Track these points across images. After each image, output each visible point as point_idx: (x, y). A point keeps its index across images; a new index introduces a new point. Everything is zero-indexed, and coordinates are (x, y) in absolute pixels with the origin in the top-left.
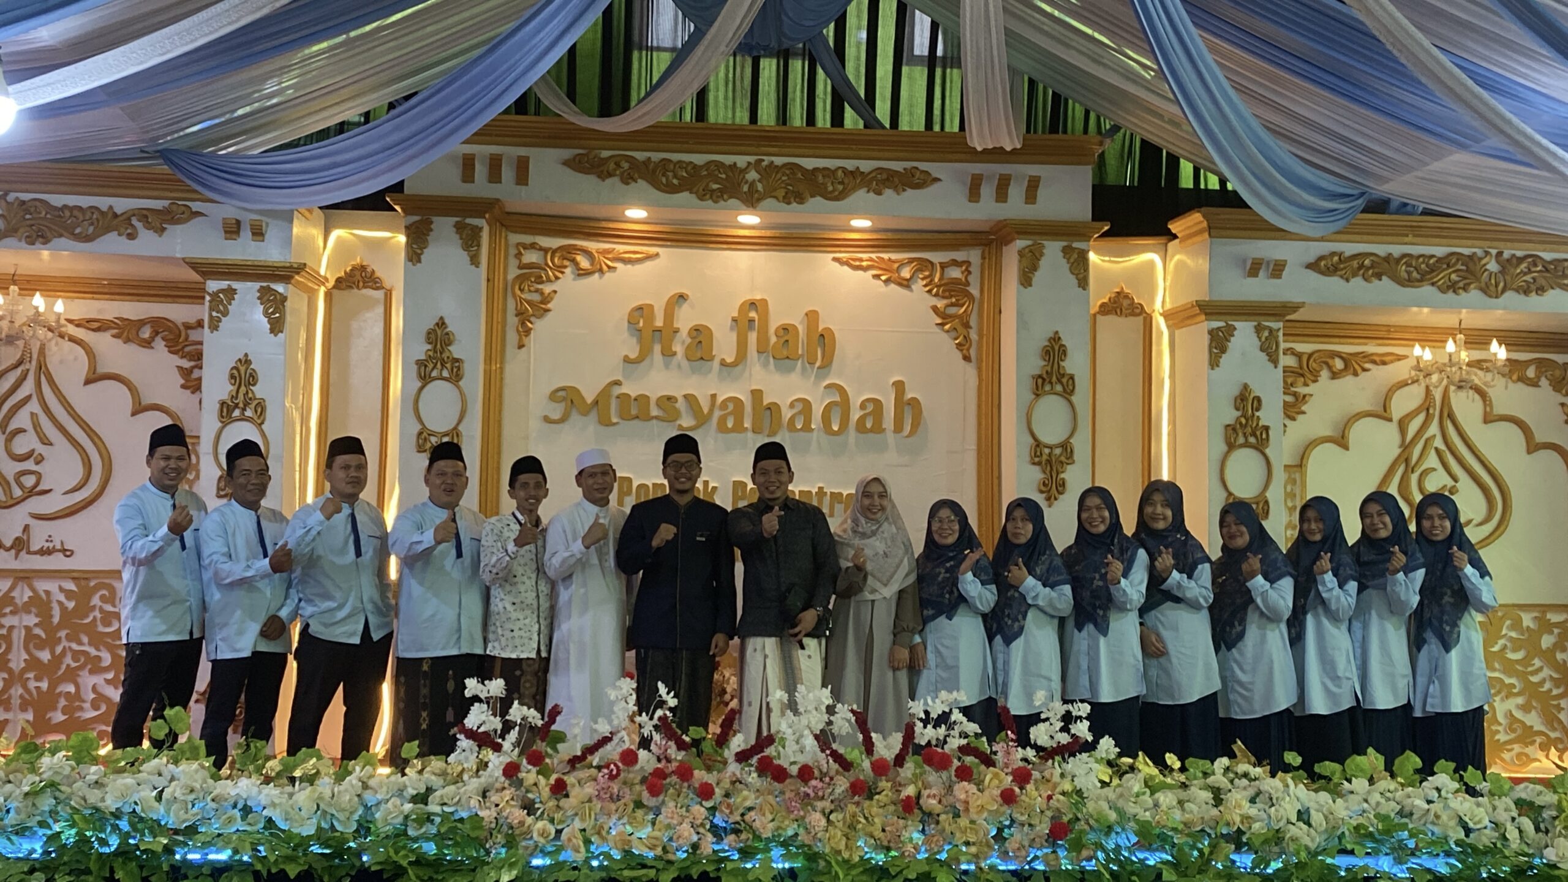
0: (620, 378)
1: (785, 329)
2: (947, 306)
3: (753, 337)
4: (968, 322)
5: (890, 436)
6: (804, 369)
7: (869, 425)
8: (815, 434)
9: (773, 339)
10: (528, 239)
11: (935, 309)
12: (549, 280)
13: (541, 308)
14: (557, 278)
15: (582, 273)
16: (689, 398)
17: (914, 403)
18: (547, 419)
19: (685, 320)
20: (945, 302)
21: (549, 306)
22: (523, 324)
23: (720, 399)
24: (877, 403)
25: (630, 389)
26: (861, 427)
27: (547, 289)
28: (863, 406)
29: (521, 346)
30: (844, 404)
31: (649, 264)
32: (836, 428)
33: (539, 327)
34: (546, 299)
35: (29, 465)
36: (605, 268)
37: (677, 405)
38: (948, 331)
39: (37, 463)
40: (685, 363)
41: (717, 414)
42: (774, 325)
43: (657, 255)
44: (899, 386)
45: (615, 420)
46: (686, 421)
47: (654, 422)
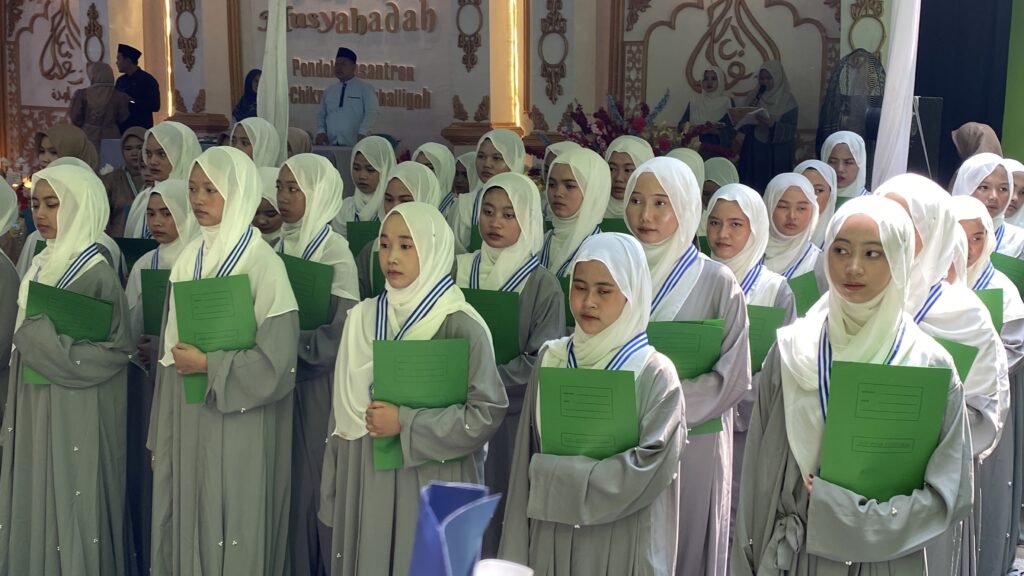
5: (420, 32)
7: (409, 26)
8: (383, 32)
16: (323, 14)
17: (431, 12)
18: (260, 29)
23: (336, 14)
24: (413, 14)
25: (297, 11)
26: (405, 27)
28: (406, 15)
30: (395, 13)
32: (392, 28)
37: (318, 19)
39: (70, 57)
41: (336, 23)
45: (291, 28)
46: (323, 27)
47: (308, 29)
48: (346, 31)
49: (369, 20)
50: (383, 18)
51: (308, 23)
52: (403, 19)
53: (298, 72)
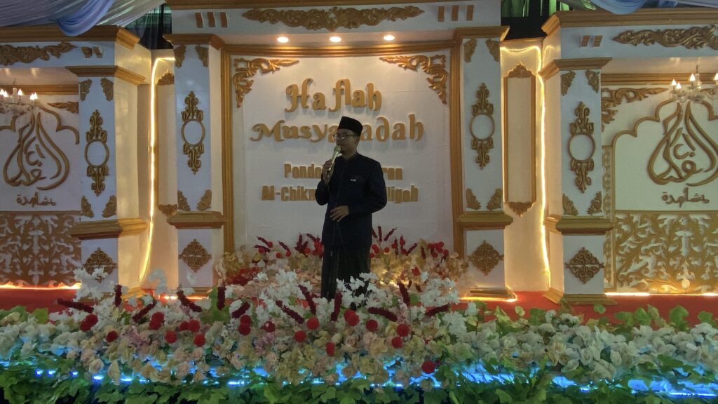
0: (284, 119)
1: (358, 93)
2: (434, 78)
3: (343, 98)
4: (444, 85)
5: (409, 140)
6: (367, 111)
7: (398, 136)
8: (373, 141)
9: (353, 98)
10: (239, 57)
11: (428, 79)
12: (250, 76)
13: (247, 88)
14: (253, 75)
15: (265, 72)
16: (316, 127)
17: (420, 125)
18: (252, 139)
19: (312, 91)
20: (434, 76)
21: (251, 87)
22: (239, 97)
23: (329, 126)
24: (402, 126)
25: (288, 124)
26: (395, 137)
27: (250, 79)
28: (395, 127)
29: (238, 107)
30: (386, 126)
31: (294, 66)
32: (383, 138)
33: (247, 98)
34: (249, 84)
35: (36, 167)
36: (274, 69)
37: (310, 131)
38: (435, 90)
39: (39, 166)
40: (313, 111)
41: (328, 134)
42: (353, 90)
43: (298, 62)
44: (412, 117)
45: (282, 138)
46: (314, 138)
47: (300, 139)
50: (374, 131)
51: (300, 134)
52: (392, 131)
53: (290, 174)
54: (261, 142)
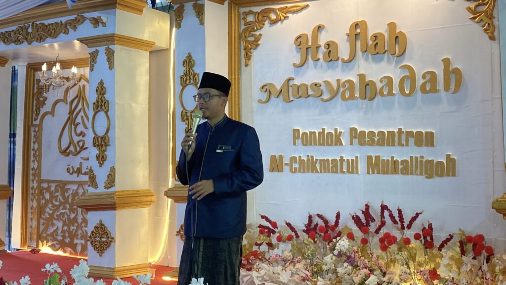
0: (293, 76)
1: (375, 37)
2: (477, 6)
3: (359, 43)
4: (492, 15)
5: (443, 94)
6: (389, 59)
7: (428, 88)
8: (397, 97)
9: (370, 42)
10: (247, 9)
12: (257, 30)
14: (261, 28)
15: (273, 22)
16: (327, 83)
17: (457, 72)
18: (260, 101)
19: (323, 39)
20: (477, 3)
21: (259, 42)
22: (247, 54)
23: (342, 81)
24: (433, 74)
25: (297, 82)
26: (423, 89)
27: (257, 33)
28: (424, 77)
29: (246, 65)
30: (411, 76)
31: (304, 12)
32: (407, 92)
33: (255, 54)
34: (257, 39)
35: (81, 138)
36: (282, 18)
37: (322, 88)
38: (477, 23)
39: (83, 137)
40: (324, 64)
41: (342, 90)
42: (371, 33)
43: (307, 6)
44: (447, 62)
45: (291, 99)
46: (326, 96)
47: (310, 98)
48: (352, 97)
49: (379, 86)
50: (396, 82)
51: (310, 92)
52: (420, 82)
53: (299, 142)
54: (269, 104)
